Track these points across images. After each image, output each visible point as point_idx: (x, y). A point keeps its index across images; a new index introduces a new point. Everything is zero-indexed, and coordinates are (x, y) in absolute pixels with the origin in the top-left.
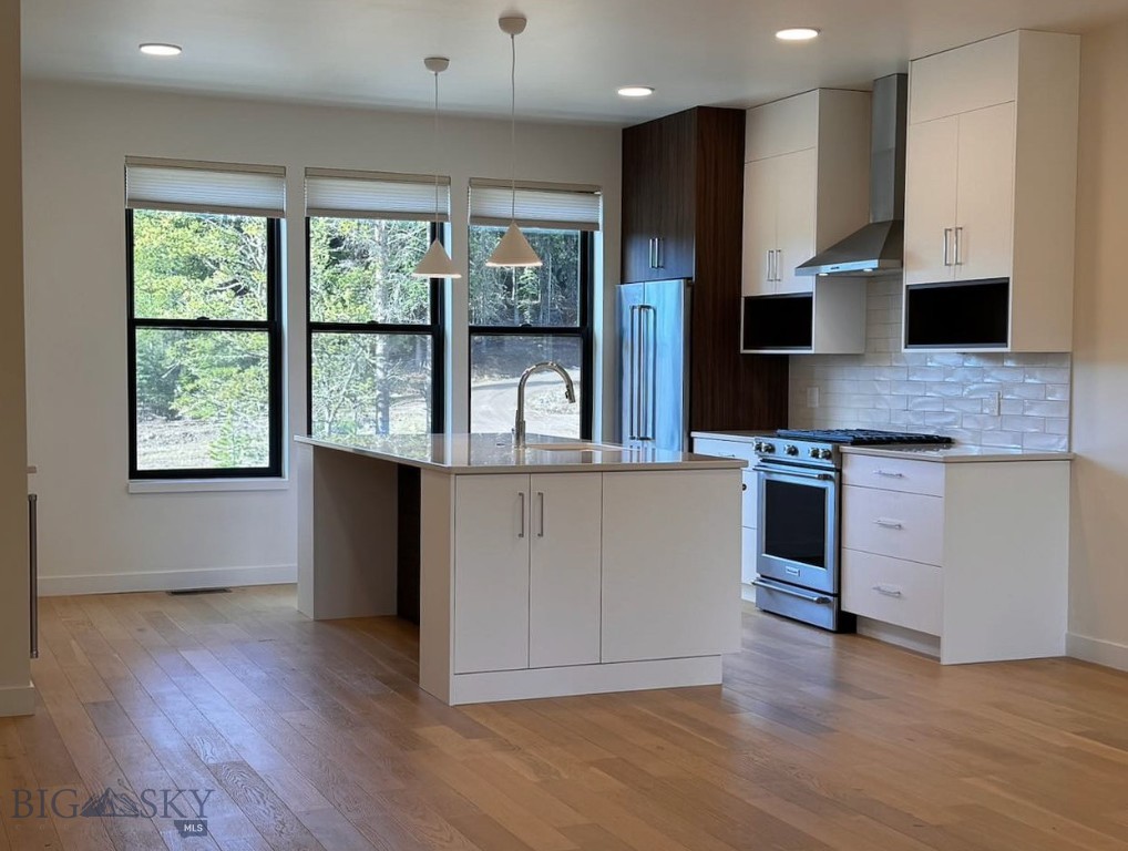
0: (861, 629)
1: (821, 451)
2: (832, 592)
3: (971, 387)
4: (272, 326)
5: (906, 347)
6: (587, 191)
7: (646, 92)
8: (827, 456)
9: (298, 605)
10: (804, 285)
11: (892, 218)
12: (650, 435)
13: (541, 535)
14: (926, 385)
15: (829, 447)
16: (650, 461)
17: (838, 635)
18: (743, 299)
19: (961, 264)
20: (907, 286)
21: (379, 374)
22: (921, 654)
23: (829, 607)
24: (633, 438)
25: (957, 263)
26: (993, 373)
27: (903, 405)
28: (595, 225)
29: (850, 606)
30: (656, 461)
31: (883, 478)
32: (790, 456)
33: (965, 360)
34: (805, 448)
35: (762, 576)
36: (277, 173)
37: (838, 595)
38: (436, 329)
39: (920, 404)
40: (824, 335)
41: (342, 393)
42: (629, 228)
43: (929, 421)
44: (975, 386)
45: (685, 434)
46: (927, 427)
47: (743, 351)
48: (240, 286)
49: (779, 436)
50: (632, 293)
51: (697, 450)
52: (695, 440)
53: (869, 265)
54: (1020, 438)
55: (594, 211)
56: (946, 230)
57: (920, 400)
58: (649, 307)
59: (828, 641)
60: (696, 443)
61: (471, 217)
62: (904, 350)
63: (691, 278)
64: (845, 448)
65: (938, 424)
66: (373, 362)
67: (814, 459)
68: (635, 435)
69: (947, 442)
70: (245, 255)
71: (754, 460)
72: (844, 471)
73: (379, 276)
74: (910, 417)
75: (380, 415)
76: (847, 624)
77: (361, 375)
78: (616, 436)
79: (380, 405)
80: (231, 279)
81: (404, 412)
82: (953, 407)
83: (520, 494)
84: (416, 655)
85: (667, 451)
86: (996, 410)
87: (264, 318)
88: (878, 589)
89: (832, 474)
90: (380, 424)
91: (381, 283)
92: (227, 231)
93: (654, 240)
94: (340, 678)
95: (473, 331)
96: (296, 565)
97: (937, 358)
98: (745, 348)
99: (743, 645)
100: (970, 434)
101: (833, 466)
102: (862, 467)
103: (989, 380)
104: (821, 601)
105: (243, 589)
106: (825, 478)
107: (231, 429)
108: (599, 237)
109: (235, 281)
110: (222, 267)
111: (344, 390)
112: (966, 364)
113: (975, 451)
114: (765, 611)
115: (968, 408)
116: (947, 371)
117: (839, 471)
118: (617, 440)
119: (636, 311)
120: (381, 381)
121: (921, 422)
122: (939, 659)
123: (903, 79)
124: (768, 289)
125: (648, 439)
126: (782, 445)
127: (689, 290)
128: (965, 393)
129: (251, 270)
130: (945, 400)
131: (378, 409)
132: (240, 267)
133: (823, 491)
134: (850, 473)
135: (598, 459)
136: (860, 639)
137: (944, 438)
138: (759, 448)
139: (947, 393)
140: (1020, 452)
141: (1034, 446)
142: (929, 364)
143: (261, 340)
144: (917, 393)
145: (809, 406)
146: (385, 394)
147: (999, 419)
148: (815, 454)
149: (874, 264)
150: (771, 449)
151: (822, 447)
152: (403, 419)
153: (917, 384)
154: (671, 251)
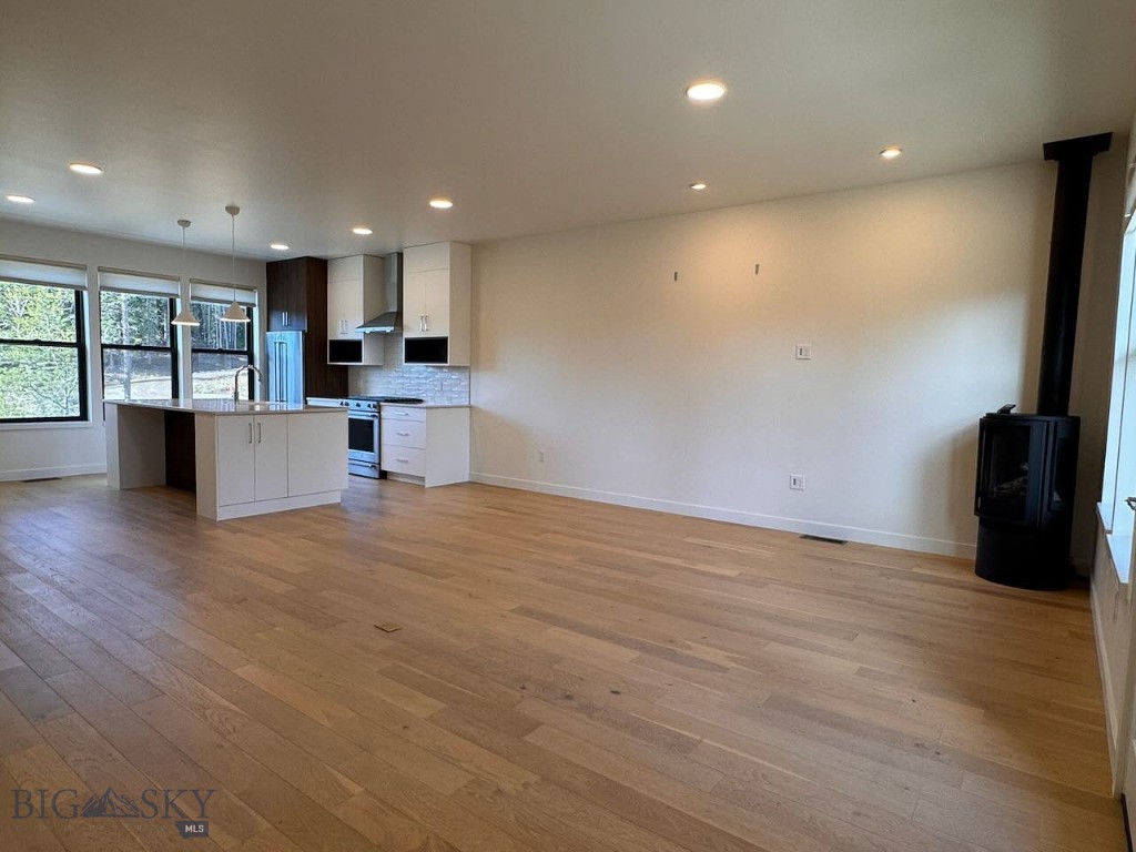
0: (388, 477)
1: (371, 405)
2: (377, 463)
4: (80, 344)
5: (405, 363)
6: (250, 289)
7: (287, 248)
8: (374, 406)
10: (358, 336)
11: (397, 311)
12: (285, 399)
13: (260, 442)
14: (411, 379)
15: (374, 403)
17: (380, 480)
18: (328, 341)
19: (428, 330)
20: (405, 338)
22: (417, 484)
23: (376, 469)
25: (426, 330)
26: (440, 374)
28: (255, 305)
29: (385, 467)
30: (289, 410)
32: (356, 407)
34: (364, 404)
36: (82, 268)
37: (380, 464)
38: (174, 350)
39: (408, 386)
40: (367, 357)
42: (271, 307)
43: (412, 393)
44: (431, 379)
45: (304, 397)
46: (412, 395)
47: (329, 363)
49: (350, 398)
50: (275, 336)
51: (309, 403)
52: (309, 400)
53: (388, 329)
54: (450, 399)
55: (254, 298)
56: (422, 317)
57: (408, 384)
58: (283, 342)
59: (374, 482)
61: (191, 297)
63: (305, 331)
64: (382, 404)
65: (416, 394)
67: (368, 408)
69: (420, 401)
76: (383, 475)
78: (266, 397)
82: (422, 388)
83: (249, 424)
85: (294, 404)
86: (440, 388)
87: (74, 341)
88: (397, 460)
89: (377, 414)
93: (285, 313)
95: (194, 351)
100: (429, 397)
101: (377, 411)
102: (389, 411)
103: (437, 377)
104: (372, 466)
106: (373, 416)
108: (256, 310)
112: (428, 370)
113: (432, 404)
115: (428, 388)
116: (419, 372)
117: (379, 413)
119: (277, 345)
121: (409, 393)
122: (424, 486)
123: (400, 256)
124: (341, 337)
126: (352, 403)
127: (304, 336)
128: (427, 381)
130: (419, 384)
133: (372, 422)
134: (383, 414)
135: (258, 408)
136: (387, 480)
138: (342, 404)
139: (420, 382)
141: (455, 402)
142: (414, 370)
143: (75, 351)
144: (406, 382)
145: (358, 386)
147: (442, 391)
148: (369, 406)
149: (392, 328)
150: (348, 404)
151: (372, 403)
153: (407, 378)
154: (294, 318)
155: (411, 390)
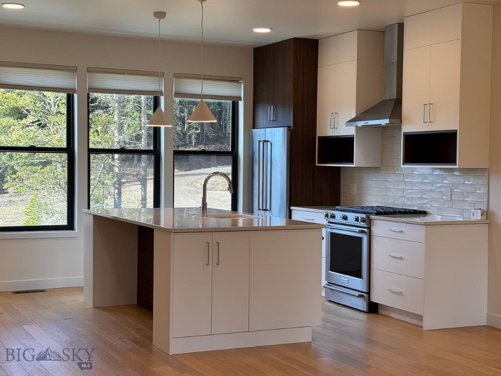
0: (381, 311)
1: (360, 218)
2: (365, 291)
3: (436, 185)
5: (403, 165)
6: (235, 80)
7: (268, 30)
8: (363, 221)
9: (84, 300)
10: (350, 131)
11: (395, 98)
12: (268, 208)
13: (218, 264)
14: (413, 184)
15: (364, 216)
16: (268, 225)
17: (369, 314)
18: (317, 138)
19: (432, 122)
20: (404, 133)
21: (116, 170)
23: (364, 299)
24: (259, 210)
25: (430, 122)
26: (448, 178)
27: (400, 194)
28: (240, 98)
29: (375, 299)
30: (272, 225)
31: (393, 233)
32: (343, 220)
33: (433, 171)
34: (351, 216)
35: (328, 283)
36: (72, 70)
37: (369, 293)
38: (156, 152)
39: (410, 193)
40: (359, 158)
41: (96, 180)
42: (257, 99)
43: (415, 202)
44: (439, 185)
45: (287, 208)
46: (413, 206)
47: (317, 165)
48: (42, 123)
49: (337, 210)
50: (259, 134)
51: (294, 217)
52: (293, 211)
53: (384, 122)
54: (462, 212)
55: (239, 91)
56: (424, 104)
57: (410, 191)
58: (268, 141)
59: (363, 317)
60: (293, 213)
61: (175, 93)
62: (402, 166)
63: (290, 127)
64: (373, 217)
65: (419, 204)
66: (113, 163)
67: (356, 222)
68: (261, 208)
69: (424, 213)
70: (44, 107)
71: (324, 222)
72: (372, 229)
73: (116, 118)
74: (405, 200)
75: (116, 191)
76: (373, 308)
77: (107, 171)
78: (250, 209)
79: (116, 186)
80: (37, 119)
81: (128, 190)
82: (427, 196)
83: (207, 243)
84: (151, 327)
85: (277, 219)
86: (450, 197)
87: (64, 146)
88: (390, 290)
89: (366, 230)
90: (116, 196)
91: (117, 122)
92: (35, 94)
93: (270, 107)
94: (110, 340)
95: (176, 153)
96: (83, 277)
97: (419, 170)
98: (318, 163)
99: (322, 321)
100: (436, 209)
101: (366, 226)
102: (381, 227)
103: (446, 182)
104: (360, 296)
105: (54, 290)
106: (362, 232)
107: (37, 199)
108: (241, 104)
109: (39, 121)
110: (32, 113)
111: (98, 179)
112: (434, 173)
113: (439, 218)
114: (330, 301)
115: (435, 196)
116: (423, 176)
117: (369, 228)
118: (251, 211)
119: (261, 143)
120: (117, 173)
121: (410, 203)
122: (422, 327)
123: (401, 26)
124: (331, 133)
125: (267, 210)
126: (339, 215)
127: (289, 133)
128: (433, 188)
129: (48, 115)
130: (423, 192)
131: (115, 188)
132: (42, 113)
133: (361, 239)
134: (374, 229)
135: (241, 224)
136: (379, 316)
137: (422, 211)
138: (327, 216)
139: (424, 188)
140: (462, 219)
142: (415, 173)
144: (407, 188)
145: (351, 193)
146: (119, 180)
147: (451, 202)
148: (357, 220)
149: (387, 121)
150: (333, 217)
151: (360, 216)
152: (128, 193)
153: (408, 183)
154: (280, 112)
155: (412, 199)
